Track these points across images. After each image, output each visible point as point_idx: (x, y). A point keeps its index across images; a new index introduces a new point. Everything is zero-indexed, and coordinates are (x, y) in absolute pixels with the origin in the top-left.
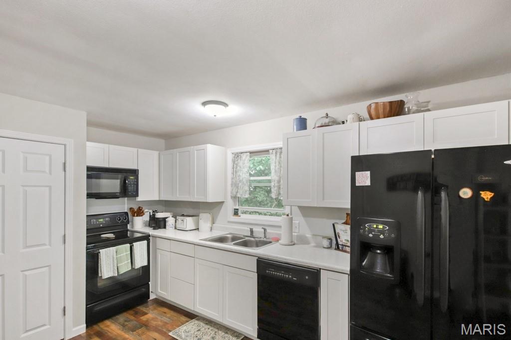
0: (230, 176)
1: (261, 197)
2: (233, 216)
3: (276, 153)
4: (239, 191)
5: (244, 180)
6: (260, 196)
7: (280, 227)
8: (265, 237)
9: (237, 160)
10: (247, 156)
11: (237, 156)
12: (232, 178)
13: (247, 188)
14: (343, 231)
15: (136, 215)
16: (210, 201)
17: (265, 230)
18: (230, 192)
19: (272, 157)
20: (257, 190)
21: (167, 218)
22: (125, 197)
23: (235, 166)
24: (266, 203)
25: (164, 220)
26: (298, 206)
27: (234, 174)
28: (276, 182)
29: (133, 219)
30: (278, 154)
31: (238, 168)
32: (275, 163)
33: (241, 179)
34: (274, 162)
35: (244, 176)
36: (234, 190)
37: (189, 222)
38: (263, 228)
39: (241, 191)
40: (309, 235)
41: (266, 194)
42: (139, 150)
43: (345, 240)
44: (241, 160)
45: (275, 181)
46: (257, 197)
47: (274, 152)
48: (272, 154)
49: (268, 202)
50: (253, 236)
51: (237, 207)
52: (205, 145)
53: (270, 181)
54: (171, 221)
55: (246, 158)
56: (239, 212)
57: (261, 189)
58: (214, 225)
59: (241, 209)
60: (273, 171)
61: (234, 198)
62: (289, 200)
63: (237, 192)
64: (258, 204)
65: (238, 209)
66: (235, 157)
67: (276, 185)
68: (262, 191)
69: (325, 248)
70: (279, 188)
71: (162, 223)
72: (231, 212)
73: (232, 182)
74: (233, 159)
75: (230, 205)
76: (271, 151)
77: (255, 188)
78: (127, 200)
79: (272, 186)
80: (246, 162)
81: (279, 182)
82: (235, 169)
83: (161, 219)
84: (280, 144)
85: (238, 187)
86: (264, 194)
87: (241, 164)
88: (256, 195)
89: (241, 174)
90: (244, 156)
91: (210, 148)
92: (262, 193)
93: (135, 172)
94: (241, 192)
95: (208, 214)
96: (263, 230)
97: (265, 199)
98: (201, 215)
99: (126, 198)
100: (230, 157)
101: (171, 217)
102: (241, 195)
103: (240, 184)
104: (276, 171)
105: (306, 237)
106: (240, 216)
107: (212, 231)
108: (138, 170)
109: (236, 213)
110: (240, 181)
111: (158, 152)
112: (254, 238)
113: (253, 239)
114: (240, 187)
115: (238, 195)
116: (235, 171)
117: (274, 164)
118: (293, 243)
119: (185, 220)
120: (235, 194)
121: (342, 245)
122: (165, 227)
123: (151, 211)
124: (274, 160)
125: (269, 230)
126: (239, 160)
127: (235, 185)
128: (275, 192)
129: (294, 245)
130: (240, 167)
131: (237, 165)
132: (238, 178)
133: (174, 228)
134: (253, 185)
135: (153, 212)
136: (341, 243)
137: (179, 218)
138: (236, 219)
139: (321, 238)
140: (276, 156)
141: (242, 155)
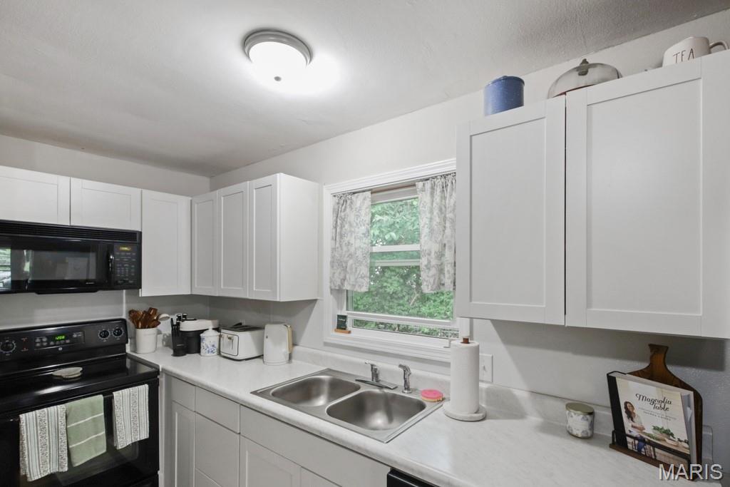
0: (328, 244)
1: (393, 285)
2: (335, 331)
3: (433, 188)
4: (347, 277)
5: (359, 253)
6: (391, 284)
7: (447, 365)
8: (407, 387)
9: (345, 210)
10: (365, 199)
11: (344, 199)
12: (334, 249)
13: (364, 270)
14: (653, 402)
15: (140, 324)
16: (283, 300)
17: (406, 369)
18: (329, 280)
19: (423, 199)
20: (386, 275)
21: (202, 331)
22: (123, 289)
23: (339, 222)
24: (400, 295)
25: (197, 335)
26: (493, 321)
27: (338, 240)
28: (433, 255)
29: (135, 333)
30: (438, 190)
31: (347, 226)
32: (431, 212)
33: (352, 250)
34: (427, 209)
35: (358, 243)
36: (336, 275)
37: (244, 342)
38: (400, 366)
39: (351, 278)
40: (521, 394)
41: (402, 281)
42: (144, 191)
43: (656, 428)
44: (351, 207)
45: (429, 254)
46: (385, 287)
47: (428, 184)
48: (423, 190)
49: (404, 293)
50: (377, 381)
51: (344, 313)
52: (274, 175)
53: (417, 255)
54: (210, 338)
55: (362, 203)
56: (349, 324)
57: (393, 273)
58: (296, 348)
59: (352, 315)
60: (425, 231)
61: (337, 291)
62: (473, 302)
63: (344, 279)
64: (388, 298)
65: (345, 317)
66: (338, 203)
67: (434, 262)
68: (395, 276)
69: (576, 437)
70: (441, 271)
71: (194, 342)
72: (331, 323)
73: (333, 257)
74: (334, 209)
75: (329, 309)
76: (420, 185)
77: (384, 269)
78: (127, 294)
79: (422, 267)
80: (363, 213)
81: (440, 255)
82: (338, 230)
83: (191, 335)
84: (448, 165)
85: (345, 269)
86: (398, 281)
87: (351, 217)
88: (385, 284)
89: (352, 241)
90: (358, 200)
91: (283, 181)
92: (395, 280)
93: (133, 238)
94: (353, 279)
95: (282, 326)
96: (401, 370)
97: (400, 288)
98: (268, 327)
99: (124, 291)
100: (329, 204)
101: (211, 330)
102: (354, 286)
103: (351, 262)
104: (432, 231)
105: (513, 397)
106: (349, 332)
107: (293, 360)
108: (141, 233)
109: (341, 324)
110: (351, 256)
111: (190, 198)
112: (381, 387)
113: (377, 391)
114: (351, 269)
115: (347, 287)
116: (339, 235)
117: (429, 215)
118: (480, 415)
119: (235, 338)
120: (338, 283)
121: (641, 440)
122: (198, 351)
123: (175, 318)
124: (429, 205)
125: (415, 370)
126: (348, 210)
127: (338, 263)
128: (432, 280)
129: (484, 419)
130: (351, 225)
131: (343, 220)
132: (345, 249)
133: (216, 353)
134: (380, 263)
135: (179, 318)
136: (635, 433)
137: (226, 333)
138: (340, 337)
139: (562, 406)
140: (432, 194)
141: (354, 197)
